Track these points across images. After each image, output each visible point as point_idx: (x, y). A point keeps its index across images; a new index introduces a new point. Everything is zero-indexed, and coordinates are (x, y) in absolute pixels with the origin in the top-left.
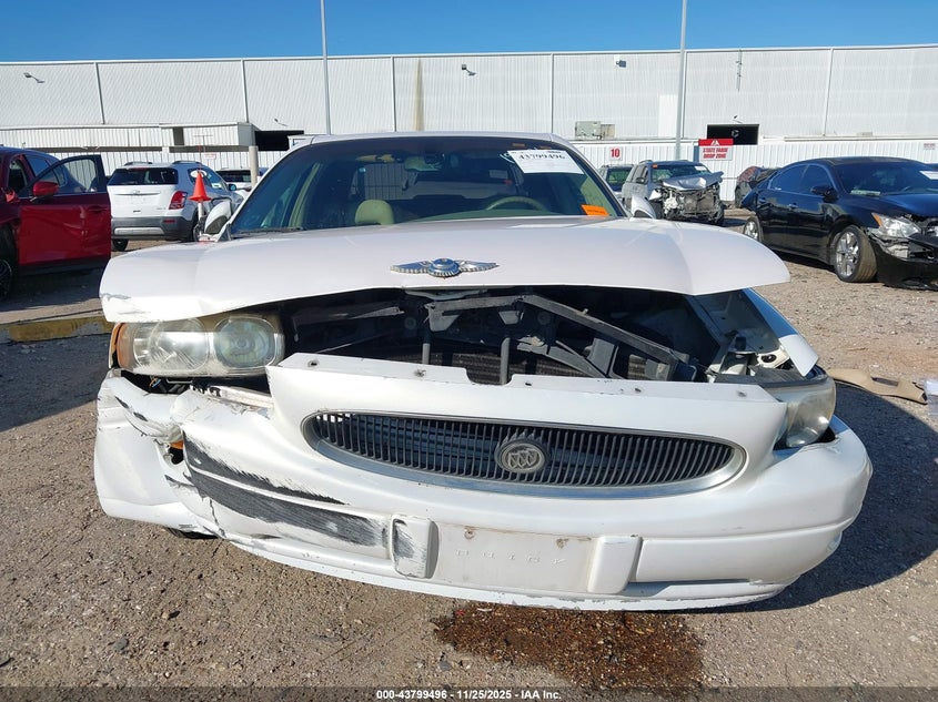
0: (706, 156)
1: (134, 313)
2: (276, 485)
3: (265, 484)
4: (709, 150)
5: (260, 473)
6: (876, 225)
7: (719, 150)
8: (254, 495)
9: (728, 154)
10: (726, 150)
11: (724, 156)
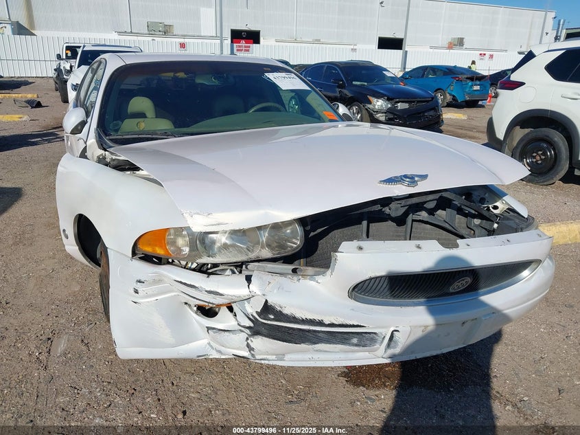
0: (238, 50)
1: (219, 224)
2: (327, 323)
3: (321, 323)
4: (240, 46)
5: (317, 317)
6: (370, 103)
7: (245, 47)
8: (309, 331)
9: (250, 49)
10: (249, 47)
11: (248, 51)
